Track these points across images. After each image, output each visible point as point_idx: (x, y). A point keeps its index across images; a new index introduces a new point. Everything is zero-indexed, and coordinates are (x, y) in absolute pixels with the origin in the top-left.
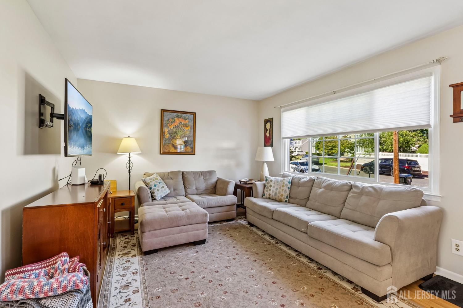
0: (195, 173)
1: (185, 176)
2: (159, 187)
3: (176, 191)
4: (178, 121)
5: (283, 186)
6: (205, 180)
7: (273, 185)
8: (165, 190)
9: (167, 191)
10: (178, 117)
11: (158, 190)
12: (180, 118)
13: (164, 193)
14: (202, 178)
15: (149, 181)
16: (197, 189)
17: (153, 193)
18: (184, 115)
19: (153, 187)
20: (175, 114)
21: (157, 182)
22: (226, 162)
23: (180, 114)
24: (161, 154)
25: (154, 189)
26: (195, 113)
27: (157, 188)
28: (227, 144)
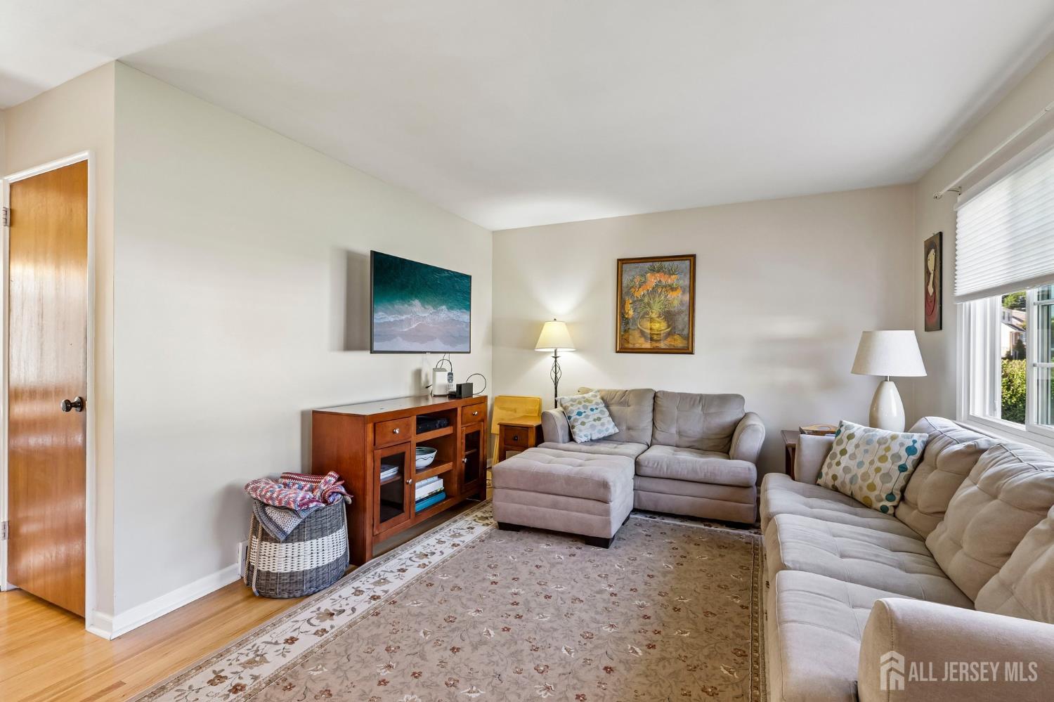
0: (684, 397)
1: (659, 402)
2: (587, 417)
3: (632, 432)
4: (652, 280)
5: (883, 459)
6: (706, 415)
7: (850, 449)
8: (603, 425)
9: (611, 429)
10: (653, 270)
11: (583, 423)
12: (658, 272)
13: (600, 432)
14: (699, 410)
15: (568, 404)
16: (680, 433)
17: (573, 427)
18: (666, 264)
19: (574, 416)
20: (648, 265)
21: (585, 407)
22: (785, 375)
23: (657, 264)
24: (617, 352)
25: (576, 420)
26: (694, 256)
27: (581, 419)
28: (787, 327)
